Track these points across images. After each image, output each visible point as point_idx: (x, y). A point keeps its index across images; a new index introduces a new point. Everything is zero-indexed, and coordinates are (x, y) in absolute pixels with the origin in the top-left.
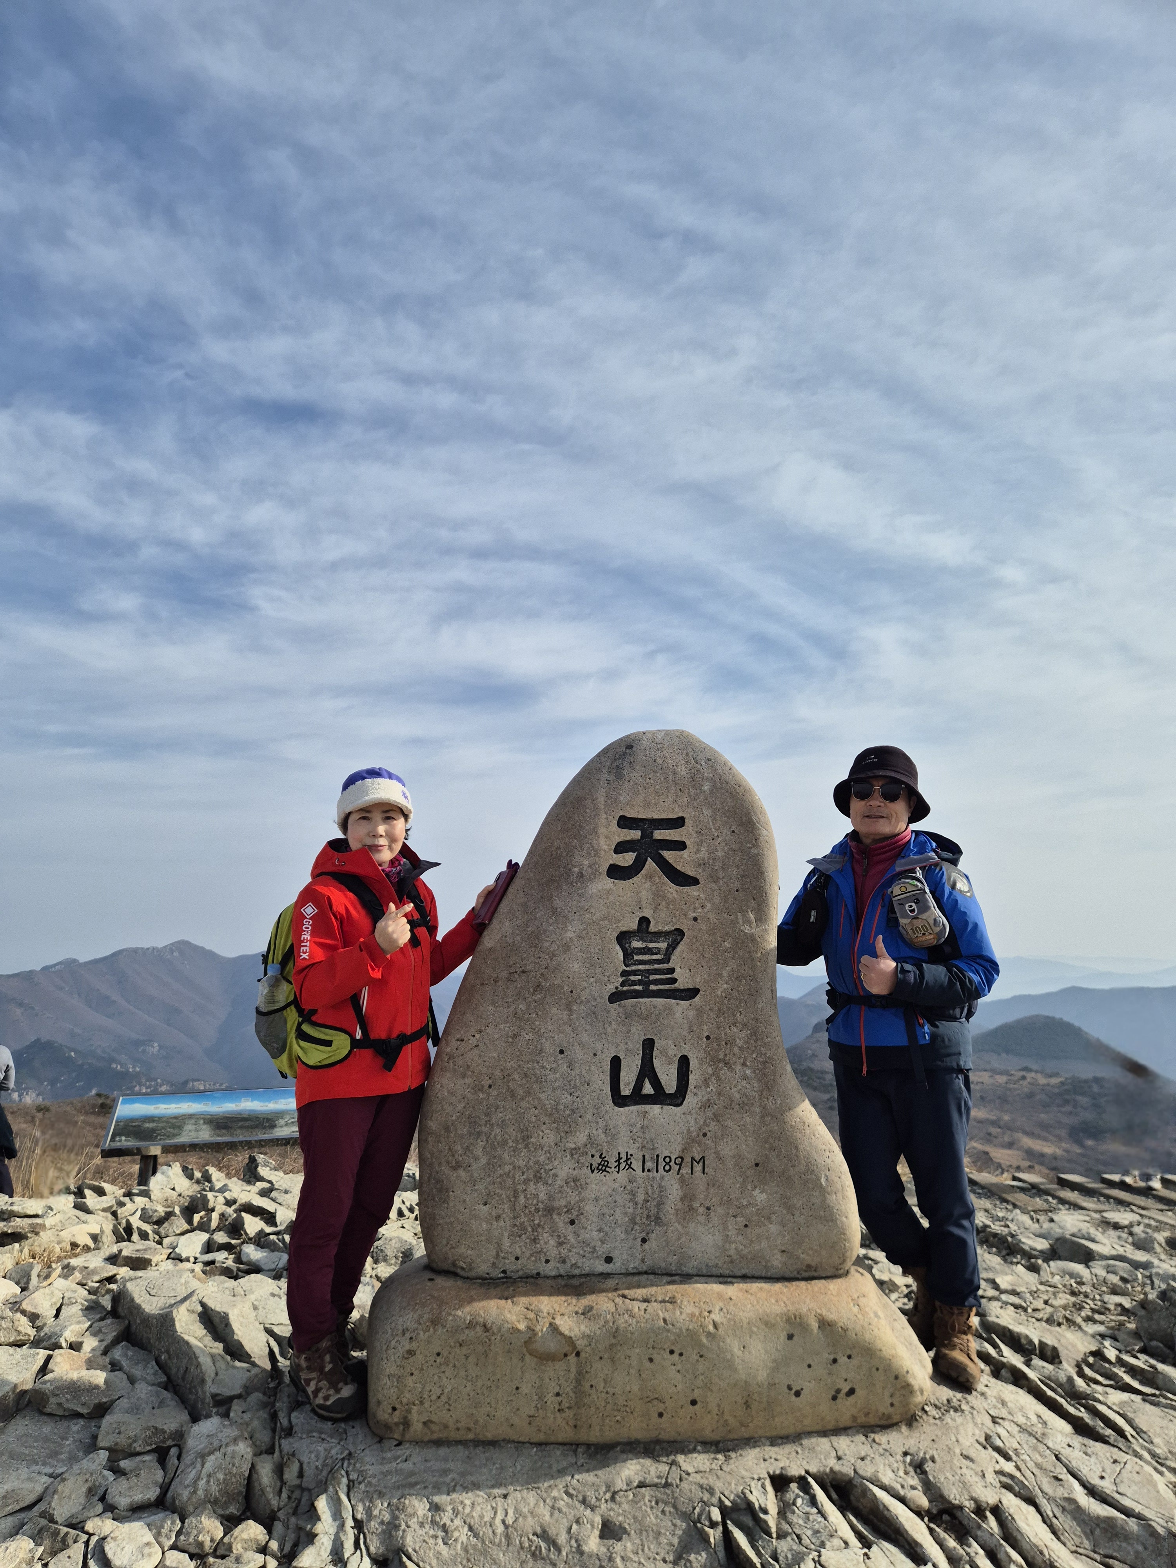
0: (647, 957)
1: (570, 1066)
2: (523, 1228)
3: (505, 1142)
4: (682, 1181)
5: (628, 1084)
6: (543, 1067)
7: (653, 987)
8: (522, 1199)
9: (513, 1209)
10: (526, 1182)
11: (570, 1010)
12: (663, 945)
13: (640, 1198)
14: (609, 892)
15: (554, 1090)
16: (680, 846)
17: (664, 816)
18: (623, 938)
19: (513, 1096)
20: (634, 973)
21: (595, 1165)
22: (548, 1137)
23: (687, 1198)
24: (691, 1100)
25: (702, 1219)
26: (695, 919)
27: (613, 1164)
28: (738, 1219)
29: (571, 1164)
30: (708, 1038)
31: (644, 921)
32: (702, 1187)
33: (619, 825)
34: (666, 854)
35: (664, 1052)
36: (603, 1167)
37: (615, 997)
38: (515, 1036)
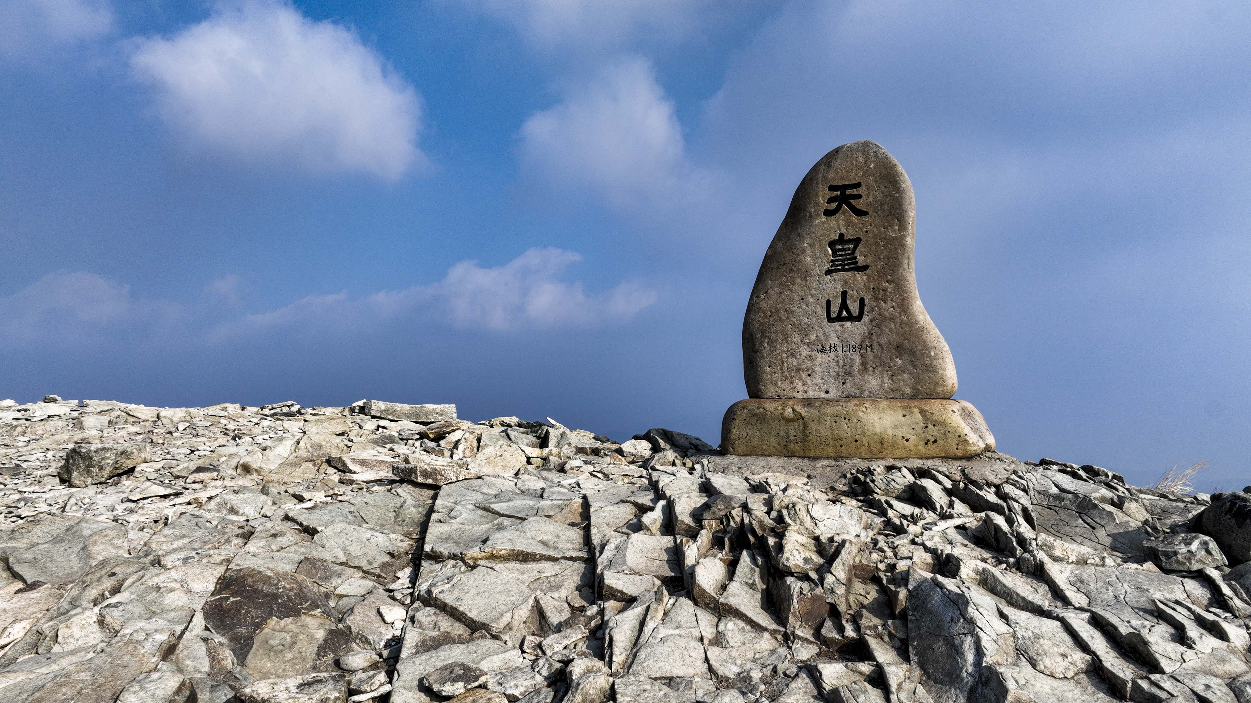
0: (843, 253)
1: (807, 305)
2: (786, 378)
3: (777, 340)
4: (862, 356)
5: (834, 312)
6: (794, 306)
7: (846, 267)
8: (785, 364)
9: (782, 369)
10: (787, 357)
11: (806, 280)
12: (852, 246)
13: (841, 363)
14: (824, 223)
15: (799, 316)
16: (859, 196)
17: (850, 183)
18: (832, 244)
19: (780, 320)
20: (837, 260)
21: (819, 349)
22: (796, 338)
23: (864, 364)
24: (865, 319)
25: (871, 373)
26: (866, 232)
27: (828, 348)
28: (889, 373)
29: (808, 349)
30: (873, 288)
31: (841, 235)
32: (871, 358)
33: (829, 190)
34: (852, 201)
35: (852, 297)
36: (823, 351)
37: (828, 272)
38: (781, 293)
